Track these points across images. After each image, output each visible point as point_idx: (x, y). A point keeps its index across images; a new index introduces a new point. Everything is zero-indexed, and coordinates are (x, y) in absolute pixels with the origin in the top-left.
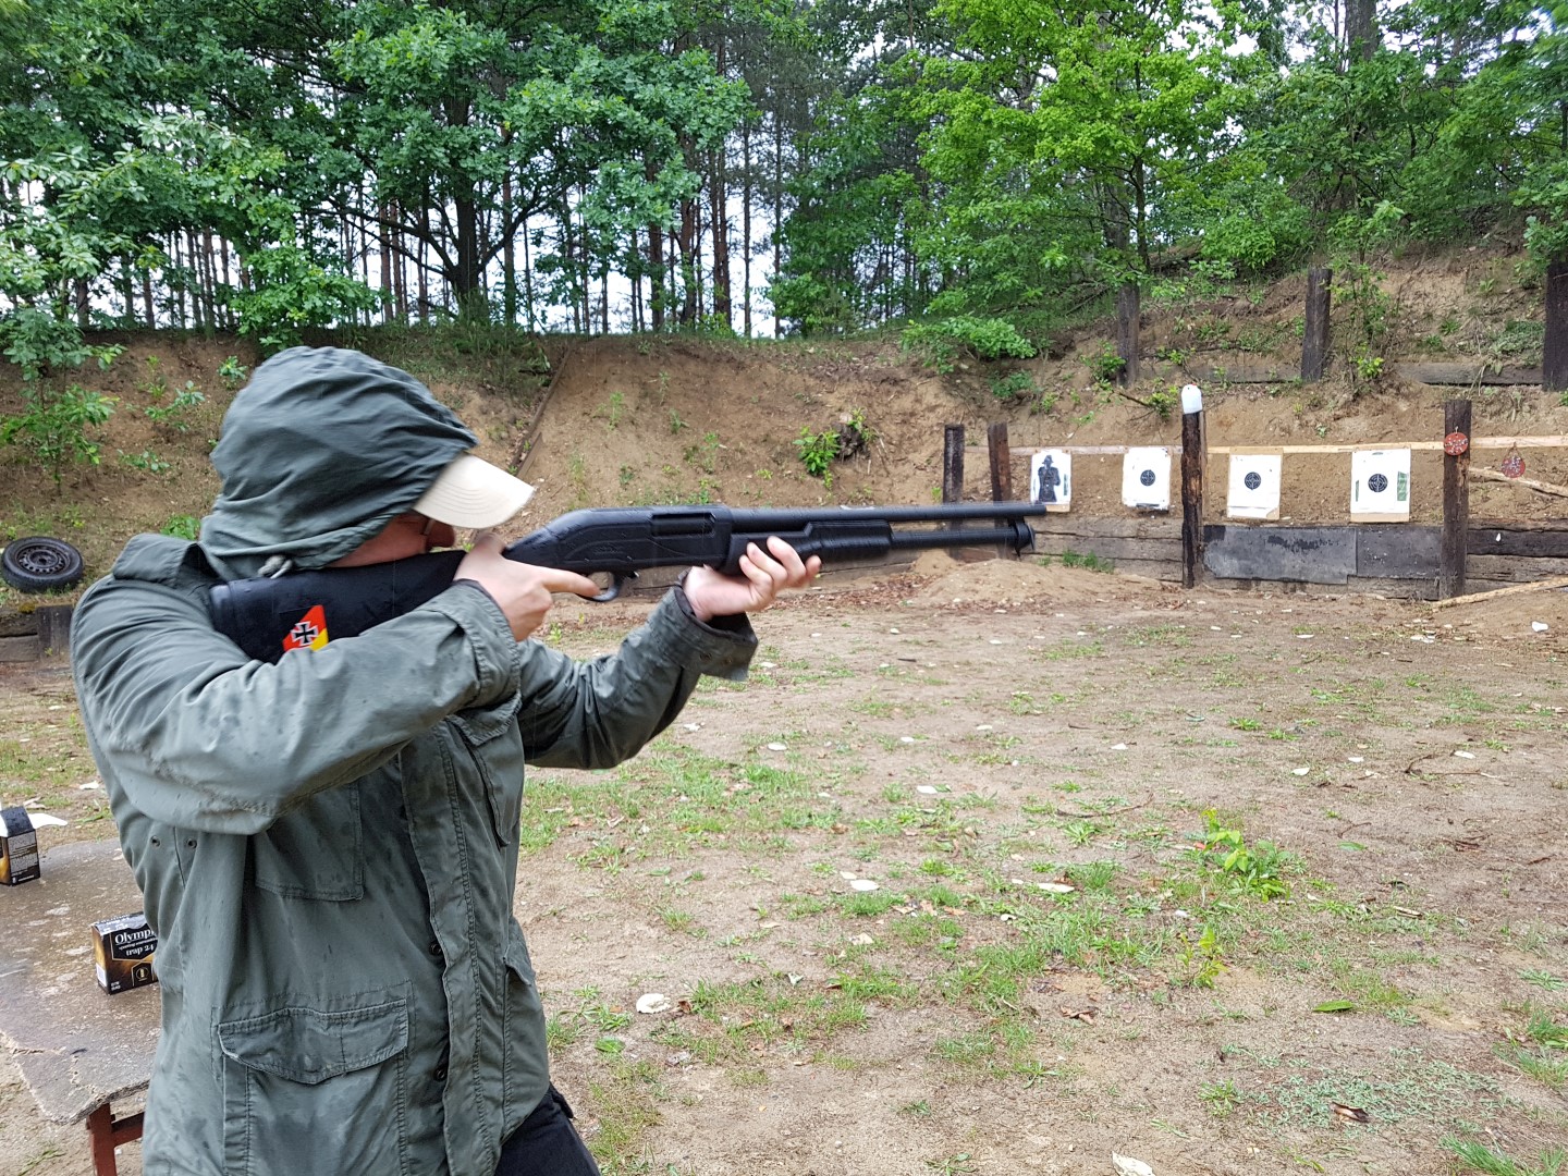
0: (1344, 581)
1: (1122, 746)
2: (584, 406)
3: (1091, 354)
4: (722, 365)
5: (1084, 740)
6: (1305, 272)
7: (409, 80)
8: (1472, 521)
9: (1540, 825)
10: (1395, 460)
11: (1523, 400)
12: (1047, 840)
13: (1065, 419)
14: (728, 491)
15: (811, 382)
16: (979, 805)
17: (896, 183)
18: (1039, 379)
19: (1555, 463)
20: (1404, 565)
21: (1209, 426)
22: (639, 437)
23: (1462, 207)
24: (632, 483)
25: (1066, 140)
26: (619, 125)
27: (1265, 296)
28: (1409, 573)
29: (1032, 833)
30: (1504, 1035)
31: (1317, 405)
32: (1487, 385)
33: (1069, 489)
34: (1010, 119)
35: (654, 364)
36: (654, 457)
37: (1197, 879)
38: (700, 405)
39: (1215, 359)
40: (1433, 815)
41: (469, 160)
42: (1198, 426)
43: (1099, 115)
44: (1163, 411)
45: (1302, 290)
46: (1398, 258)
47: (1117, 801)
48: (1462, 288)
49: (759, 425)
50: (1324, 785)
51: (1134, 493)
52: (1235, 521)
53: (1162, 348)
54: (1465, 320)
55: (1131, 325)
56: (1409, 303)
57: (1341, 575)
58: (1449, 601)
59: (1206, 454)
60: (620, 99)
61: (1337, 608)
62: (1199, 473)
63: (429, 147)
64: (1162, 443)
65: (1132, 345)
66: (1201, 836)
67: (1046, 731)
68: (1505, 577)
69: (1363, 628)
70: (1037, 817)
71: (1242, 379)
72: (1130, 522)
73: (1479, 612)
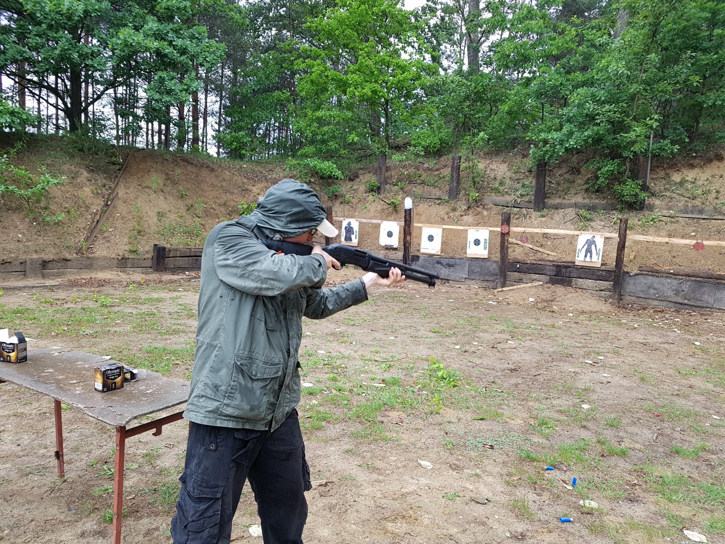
0: (463, 280)
1: (392, 338)
2: (138, 181)
3: (366, 180)
4: (204, 168)
5: (376, 335)
6: (450, 156)
7: (61, 18)
8: (509, 259)
9: (537, 364)
10: (483, 234)
11: (527, 214)
12: (373, 369)
13: (354, 206)
14: (207, 226)
15: (245, 180)
16: (344, 357)
17: (283, 97)
18: (344, 188)
19: (537, 239)
20: (485, 275)
21: (414, 215)
22: (165, 198)
23: (507, 137)
24: (163, 219)
25: (360, 89)
26: (166, 55)
27: (436, 164)
28: (487, 278)
29: (366, 367)
30: (531, 425)
31: (454, 210)
32: (515, 207)
33: (357, 236)
34: (336, 76)
35: (172, 165)
36: (173, 208)
37: (428, 382)
38: (194, 186)
39: (416, 187)
40: (503, 361)
41: (90, 60)
42: (410, 214)
43: (373, 80)
44: (395, 208)
45: (450, 163)
46: (485, 155)
47: (395, 357)
48: (507, 168)
49: (221, 198)
50: (466, 352)
51: (384, 240)
52: (423, 254)
53: (395, 181)
54: (508, 181)
55: (382, 170)
56: (488, 172)
57: (462, 278)
58: (500, 289)
59: (413, 226)
60: (166, 43)
61: (461, 290)
62: (410, 234)
63: (70, 52)
64: (395, 220)
65: (383, 178)
66: (427, 368)
67: (362, 332)
68: (520, 281)
69: (471, 298)
70: (367, 362)
71: (426, 197)
72: (382, 252)
73: (511, 293)
